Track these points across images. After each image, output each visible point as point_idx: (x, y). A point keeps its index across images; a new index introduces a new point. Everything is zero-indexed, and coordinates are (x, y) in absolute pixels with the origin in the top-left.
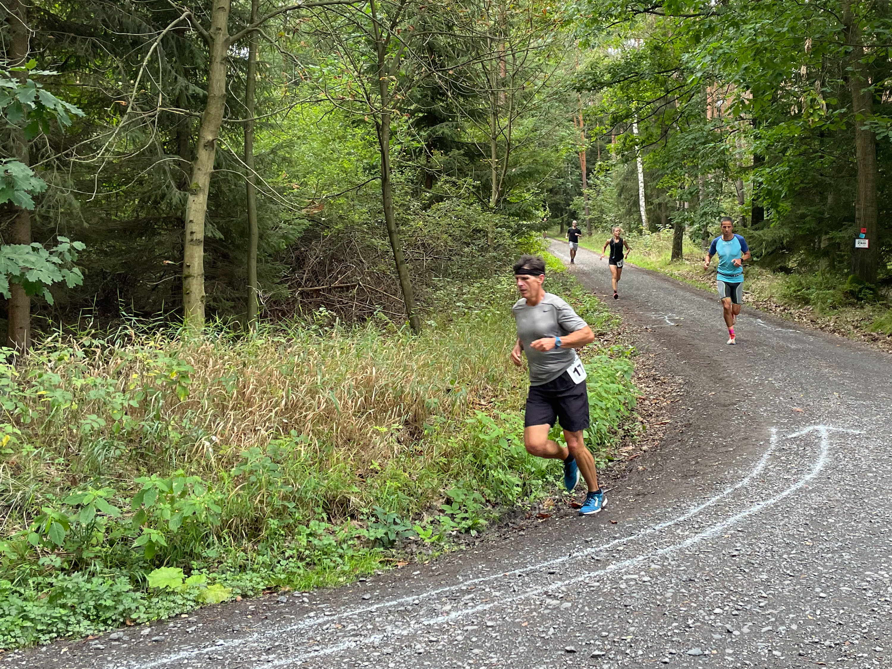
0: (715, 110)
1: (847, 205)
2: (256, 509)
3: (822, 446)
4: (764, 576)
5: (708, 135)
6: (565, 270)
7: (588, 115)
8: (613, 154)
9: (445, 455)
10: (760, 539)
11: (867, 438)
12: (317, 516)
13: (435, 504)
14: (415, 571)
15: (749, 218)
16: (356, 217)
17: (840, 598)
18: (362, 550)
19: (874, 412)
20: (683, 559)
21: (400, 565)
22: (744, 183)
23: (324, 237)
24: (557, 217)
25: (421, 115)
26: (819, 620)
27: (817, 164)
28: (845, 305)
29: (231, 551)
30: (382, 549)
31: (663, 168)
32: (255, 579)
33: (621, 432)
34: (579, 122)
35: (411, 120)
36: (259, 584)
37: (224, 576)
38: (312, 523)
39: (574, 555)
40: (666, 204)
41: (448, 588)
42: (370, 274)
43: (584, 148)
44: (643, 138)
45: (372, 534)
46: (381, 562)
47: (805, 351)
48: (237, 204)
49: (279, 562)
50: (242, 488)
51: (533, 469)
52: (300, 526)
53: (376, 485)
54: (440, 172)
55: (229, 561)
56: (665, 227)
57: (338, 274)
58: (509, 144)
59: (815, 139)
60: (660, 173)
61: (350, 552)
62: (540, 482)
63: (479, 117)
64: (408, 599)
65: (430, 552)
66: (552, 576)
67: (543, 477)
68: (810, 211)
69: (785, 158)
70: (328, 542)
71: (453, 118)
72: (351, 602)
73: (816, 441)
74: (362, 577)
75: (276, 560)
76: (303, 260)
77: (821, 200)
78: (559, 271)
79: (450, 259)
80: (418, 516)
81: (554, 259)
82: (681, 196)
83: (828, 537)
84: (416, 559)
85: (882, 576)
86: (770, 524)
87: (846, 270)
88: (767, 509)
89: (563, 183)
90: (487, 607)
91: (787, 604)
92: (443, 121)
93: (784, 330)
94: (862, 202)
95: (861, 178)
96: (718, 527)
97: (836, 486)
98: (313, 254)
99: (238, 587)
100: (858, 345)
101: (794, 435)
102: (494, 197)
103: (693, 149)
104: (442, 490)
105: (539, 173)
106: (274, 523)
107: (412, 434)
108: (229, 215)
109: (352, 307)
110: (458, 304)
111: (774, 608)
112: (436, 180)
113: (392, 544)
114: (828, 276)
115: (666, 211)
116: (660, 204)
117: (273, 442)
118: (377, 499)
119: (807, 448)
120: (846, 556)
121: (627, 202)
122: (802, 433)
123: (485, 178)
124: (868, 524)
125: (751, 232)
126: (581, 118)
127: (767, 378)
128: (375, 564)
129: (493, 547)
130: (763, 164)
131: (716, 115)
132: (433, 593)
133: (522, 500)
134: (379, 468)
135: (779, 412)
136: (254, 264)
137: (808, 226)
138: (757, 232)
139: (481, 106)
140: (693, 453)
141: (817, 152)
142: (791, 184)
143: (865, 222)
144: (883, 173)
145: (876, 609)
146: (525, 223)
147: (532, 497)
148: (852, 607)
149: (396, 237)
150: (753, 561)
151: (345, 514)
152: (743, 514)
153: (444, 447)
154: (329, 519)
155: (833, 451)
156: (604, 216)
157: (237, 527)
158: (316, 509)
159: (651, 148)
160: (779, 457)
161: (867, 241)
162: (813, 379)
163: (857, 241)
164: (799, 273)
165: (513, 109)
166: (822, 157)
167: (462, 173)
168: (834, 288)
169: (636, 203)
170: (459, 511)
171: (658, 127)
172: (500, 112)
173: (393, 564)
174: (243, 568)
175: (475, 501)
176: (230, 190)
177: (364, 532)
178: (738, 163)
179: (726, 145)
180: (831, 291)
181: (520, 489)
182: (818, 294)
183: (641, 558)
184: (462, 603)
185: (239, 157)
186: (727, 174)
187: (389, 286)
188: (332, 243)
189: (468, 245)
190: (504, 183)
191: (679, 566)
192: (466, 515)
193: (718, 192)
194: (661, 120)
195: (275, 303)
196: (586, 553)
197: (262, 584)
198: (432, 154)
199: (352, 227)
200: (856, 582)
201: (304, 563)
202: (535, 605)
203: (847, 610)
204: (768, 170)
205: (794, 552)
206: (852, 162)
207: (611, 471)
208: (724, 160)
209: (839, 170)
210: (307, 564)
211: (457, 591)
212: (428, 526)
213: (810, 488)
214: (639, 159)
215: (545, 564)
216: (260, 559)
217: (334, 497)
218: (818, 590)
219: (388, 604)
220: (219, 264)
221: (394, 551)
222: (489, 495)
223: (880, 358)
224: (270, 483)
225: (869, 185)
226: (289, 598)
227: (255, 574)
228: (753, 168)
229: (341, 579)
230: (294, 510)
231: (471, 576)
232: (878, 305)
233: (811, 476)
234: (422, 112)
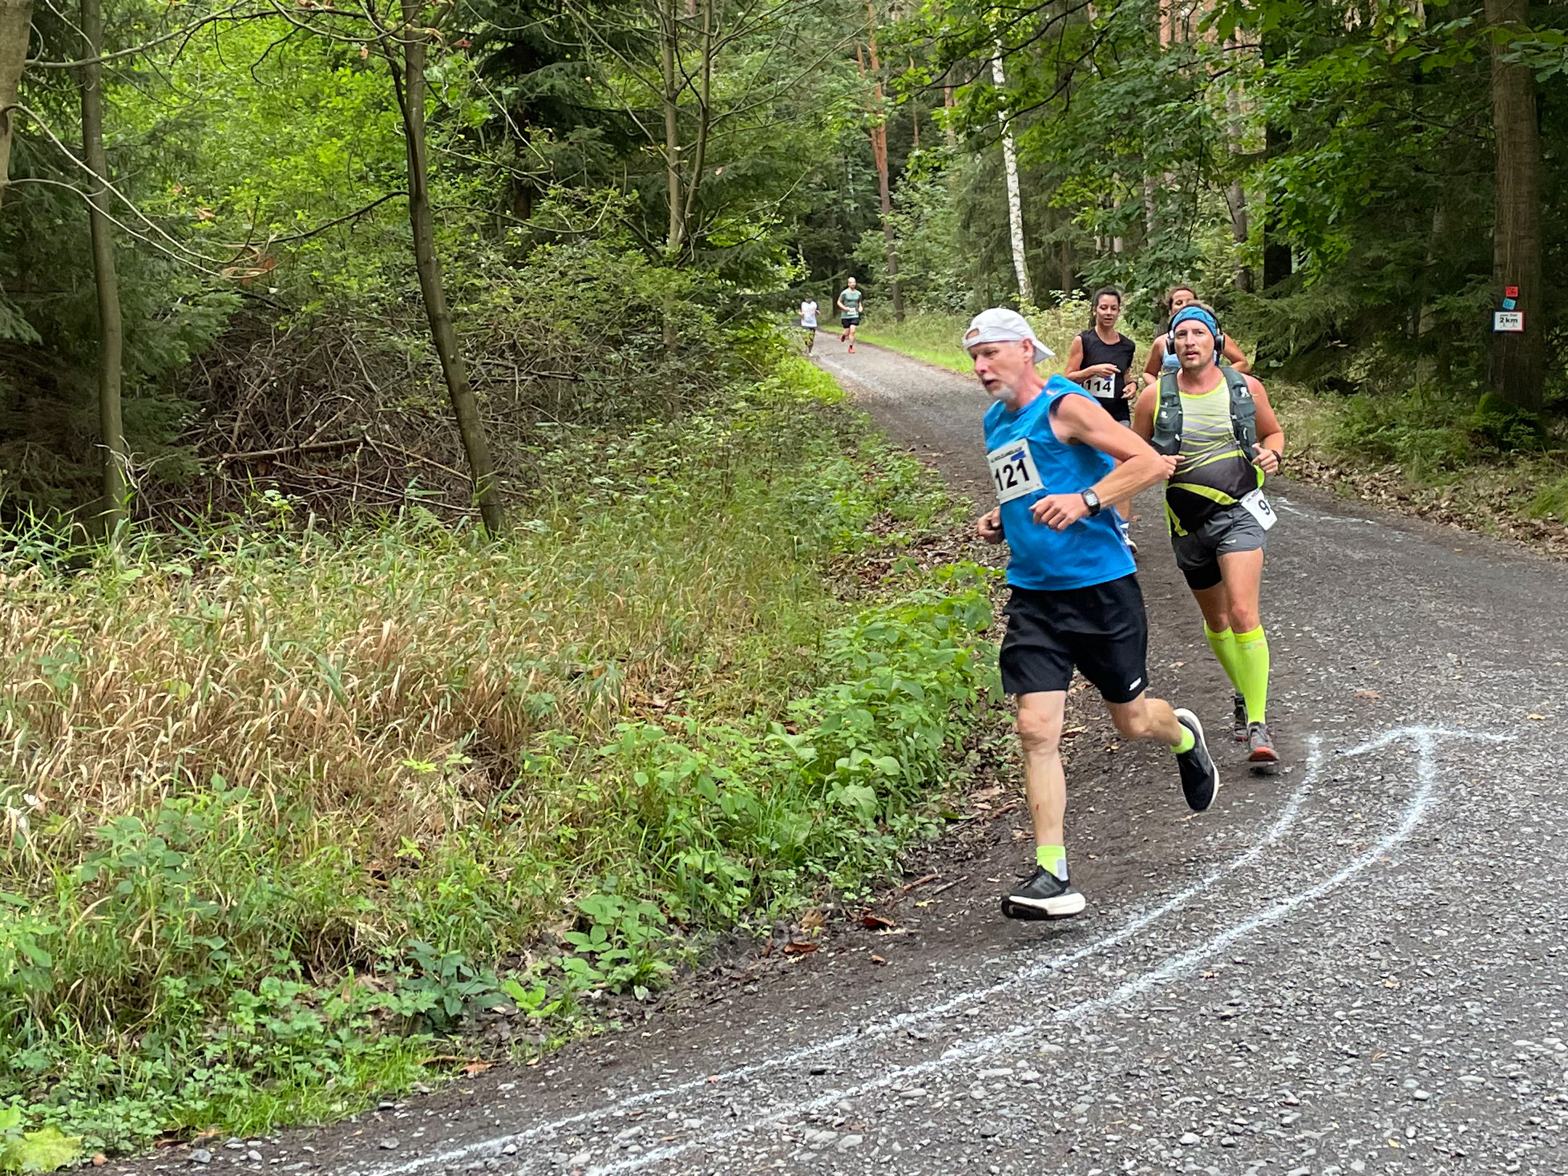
0: (1178, 26)
1: (1476, 233)
2: (134, 956)
3: (1421, 772)
4: (1293, 1059)
5: (1163, 82)
6: (843, 399)
7: (889, 44)
8: (950, 132)
9: (573, 820)
10: (1283, 978)
11: (1521, 751)
12: (277, 968)
13: (550, 931)
14: (506, 1081)
15: (1259, 270)
16: (354, 283)
17: (1460, 1099)
18: (387, 1040)
19: (1535, 693)
20: (1114, 1030)
21: (473, 1071)
22: (1246, 193)
23: (279, 334)
24: (824, 277)
25: (498, 46)
26: (1413, 1148)
27: (1409, 144)
28: (1475, 460)
29: (78, 1053)
30: (430, 1037)
31: (1063, 160)
32: (133, 1114)
33: (974, 757)
34: (868, 60)
35: (476, 60)
36: (144, 1124)
37: (62, 1109)
38: (264, 984)
39: (868, 1031)
40: (1073, 243)
41: (582, 1116)
42: (390, 417)
43: (882, 118)
44: (1015, 93)
45: (407, 1003)
46: (426, 1065)
47: (1383, 565)
48: (70, 262)
49: (190, 1074)
50: (100, 910)
51: (775, 846)
52: (240, 991)
53: (413, 893)
54: (546, 177)
55: (75, 1075)
56: (1070, 296)
57: (314, 418)
58: (705, 111)
59: (1401, 87)
60: (1056, 172)
61: (357, 1047)
62: (792, 874)
63: (636, 51)
64: (490, 1143)
65: (542, 1039)
66: (819, 1079)
67: (800, 862)
68: (1395, 250)
69: (1334, 132)
70: (303, 1025)
71: (576, 51)
72: (360, 1155)
73: (1409, 760)
74: (385, 1099)
75: (185, 1070)
76: (232, 388)
77: (1419, 227)
78: (829, 401)
79: (576, 380)
80: (514, 961)
81: (818, 374)
82: (1104, 224)
83: (1434, 968)
84: (510, 1056)
85: (1552, 1047)
86: (1303, 945)
87: (1475, 384)
88: (1298, 912)
89: (835, 201)
90: (671, 1153)
91: (1341, 1118)
92: (550, 60)
93: (1338, 520)
94: (1508, 227)
95: (1505, 172)
96: (1190, 958)
97: (1453, 857)
98: (254, 375)
99: (97, 1133)
100: (1502, 547)
101: (1359, 750)
102: (676, 233)
103: (1128, 117)
104: (567, 901)
105: (779, 178)
106: (175, 986)
107: (494, 776)
108: (53, 287)
109: (350, 493)
110: (597, 480)
111: (1314, 1127)
112: (539, 196)
113: (454, 1024)
114: (1436, 396)
115: (1072, 260)
116: (1057, 244)
117: (170, 803)
118: (418, 925)
119: (1387, 778)
120: (1474, 1009)
121: (983, 241)
122: (1376, 743)
123: (654, 190)
124: (1521, 938)
125: (1264, 302)
126: (872, 50)
127: (1299, 629)
128: (416, 1068)
129: (685, 1021)
130: (1288, 146)
131: (1179, 38)
132: (548, 1127)
133: (752, 917)
134: (421, 857)
135: (1326, 700)
136: (114, 398)
137: (1388, 285)
138: (1275, 302)
139: (639, 26)
140: (1136, 796)
141: (1406, 118)
142: (1350, 191)
143: (1515, 273)
144: (1553, 161)
145: (1537, 1120)
146: (748, 292)
147: (774, 907)
148: (1486, 1118)
149: (446, 331)
150: (1267, 1028)
151: (343, 962)
152: (1245, 927)
153: (570, 804)
154: (307, 975)
155: (1445, 784)
156: (932, 275)
157: (90, 998)
158: (275, 952)
159: (1034, 115)
160: (1327, 799)
161: (1519, 316)
162: (1403, 624)
163: (1498, 315)
164: (1372, 392)
165: (713, 27)
166: (1418, 129)
167: (598, 178)
168: (1449, 424)
169: (1004, 244)
170: (608, 945)
171: (1050, 68)
172: (685, 37)
173: (457, 1068)
174: (107, 1092)
175: (644, 920)
176: (54, 229)
177: (388, 1001)
178: (1232, 147)
179: (1205, 104)
180: (1443, 431)
181: (745, 891)
182: (1414, 438)
183: (1019, 1030)
184: (615, 1147)
185: (72, 150)
186: (1207, 173)
187: (434, 443)
188: (300, 348)
189: (617, 343)
190: (697, 201)
191: (1103, 1045)
192: (624, 954)
193: (1188, 214)
194: (1054, 50)
195: (167, 489)
196: (895, 1025)
197: (153, 1124)
198: (527, 136)
199: (343, 309)
200: (1494, 1063)
201: (249, 1075)
202: (781, 1143)
203: (1474, 1125)
204: (1298, 159)
205: (1358, 1004)
206: (1484, 139)
207: (953, 844)
208: (1200, 140)
209: (1456, 155)
210: (257, 1075)
211: (604, 1122)
212: (535, 981)
213: (1395, 864)
214: (1008, 142)
215: (805, 1053)
216: (147, 1068)
217: (318, 925)
218: (1411, 1083)
219: (445, 1157)
220: (34, 402)
221: (458, 1039)
222: (677, 907)
223: (1549, 576)
224: (164, 896)
225: (1525, 189)
226: (218, 1154)
227: (136, 1103)
228: (1266, 156)
229: (337, 1107)
230: (223, 956)
231: (635, 1088)
232: (1547, 459)
233: (1398, 837)
234: (502, 40)
